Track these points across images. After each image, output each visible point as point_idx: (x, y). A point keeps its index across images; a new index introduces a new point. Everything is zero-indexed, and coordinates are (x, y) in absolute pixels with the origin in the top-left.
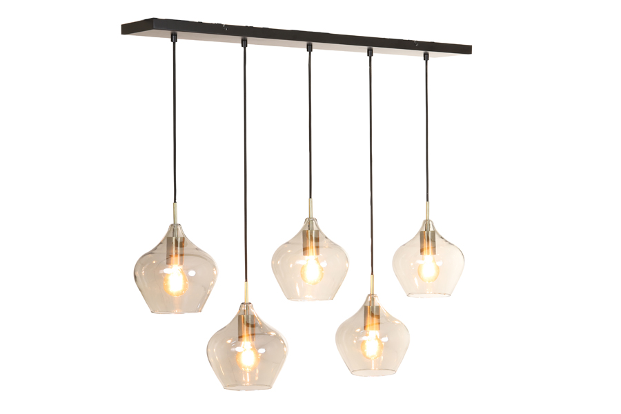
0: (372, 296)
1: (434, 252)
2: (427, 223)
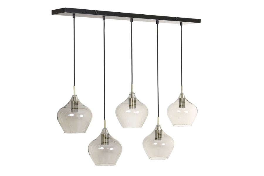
0: (158, 126)
1: (185, 107)
2: (181, 95)
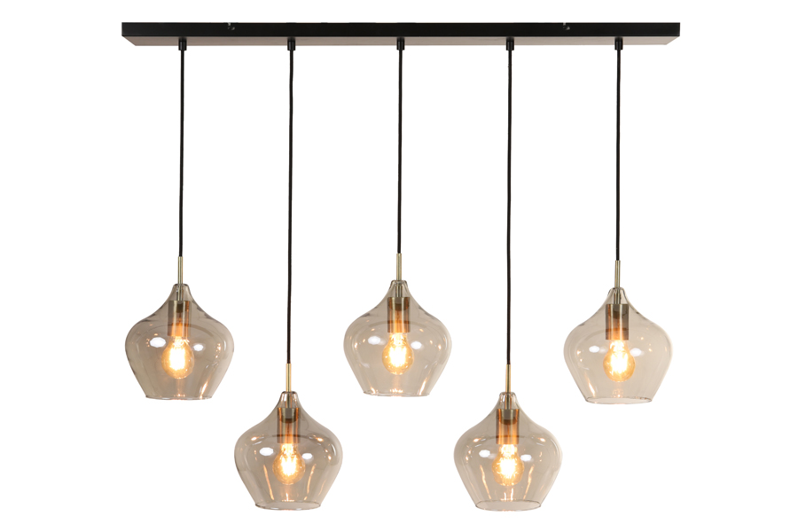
0: (508, 395)
1: (626, 336)
2: (617, 292)
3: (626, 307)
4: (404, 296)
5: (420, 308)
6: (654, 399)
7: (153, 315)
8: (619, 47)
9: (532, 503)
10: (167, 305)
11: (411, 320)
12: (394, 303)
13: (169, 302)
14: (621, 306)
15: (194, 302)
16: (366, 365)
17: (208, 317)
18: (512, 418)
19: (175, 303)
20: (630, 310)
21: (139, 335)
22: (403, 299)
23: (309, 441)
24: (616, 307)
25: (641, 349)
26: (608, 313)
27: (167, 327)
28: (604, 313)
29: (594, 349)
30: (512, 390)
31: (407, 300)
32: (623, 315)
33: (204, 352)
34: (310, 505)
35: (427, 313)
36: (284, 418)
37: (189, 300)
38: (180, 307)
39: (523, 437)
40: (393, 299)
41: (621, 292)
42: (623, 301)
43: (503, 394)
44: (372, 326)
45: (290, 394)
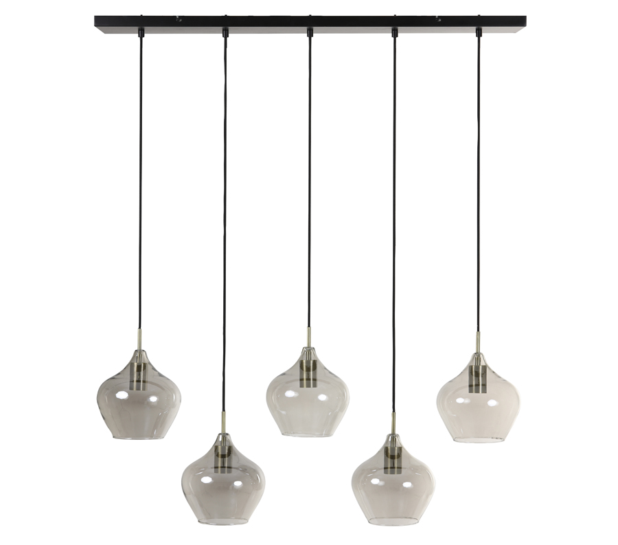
1: (485, 390)
2: (477, 356)
3: (485, 368)
4: (313, 359)
5: (325, 369)
6: (506, 439)
7: (119, 374)
8: (479, 34)
9: (412, 520)
10: (129, 366)
11: (318, 377)
12: (304, 364)
13: (131, 364)
14: (481, 367)
15: (150, 363)
16: (284, 412)
17: (160, 375)
18: (396, 454)
19: (136, 364)
20: (488, 369)
21: (108, 389)
22: (312, 362)
23: (239, 472)
24: (477, 367)
25: (496, 400)
26: (471, 373)
27: (129, 383)
28: (467, 372)
29: (460, 400)
30: (397, 432)
31: (315, 362)
32: (482, 374)
33: (158, 402)
34: (240, 521)
35: (330, 373)
36: (220, 453)
37: (146, 362)
38: (139, 367)
39: (405, 468)
40: (304, 361)
41: (481, 356)
42: (483, 363)
43: (390, 435)
44: (287, 382)
45: (224, 435)
